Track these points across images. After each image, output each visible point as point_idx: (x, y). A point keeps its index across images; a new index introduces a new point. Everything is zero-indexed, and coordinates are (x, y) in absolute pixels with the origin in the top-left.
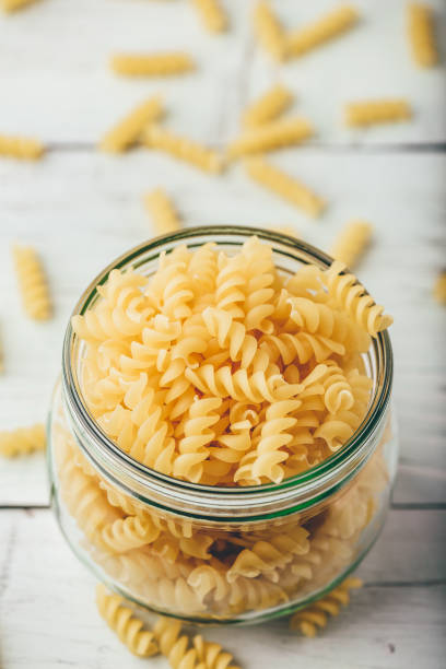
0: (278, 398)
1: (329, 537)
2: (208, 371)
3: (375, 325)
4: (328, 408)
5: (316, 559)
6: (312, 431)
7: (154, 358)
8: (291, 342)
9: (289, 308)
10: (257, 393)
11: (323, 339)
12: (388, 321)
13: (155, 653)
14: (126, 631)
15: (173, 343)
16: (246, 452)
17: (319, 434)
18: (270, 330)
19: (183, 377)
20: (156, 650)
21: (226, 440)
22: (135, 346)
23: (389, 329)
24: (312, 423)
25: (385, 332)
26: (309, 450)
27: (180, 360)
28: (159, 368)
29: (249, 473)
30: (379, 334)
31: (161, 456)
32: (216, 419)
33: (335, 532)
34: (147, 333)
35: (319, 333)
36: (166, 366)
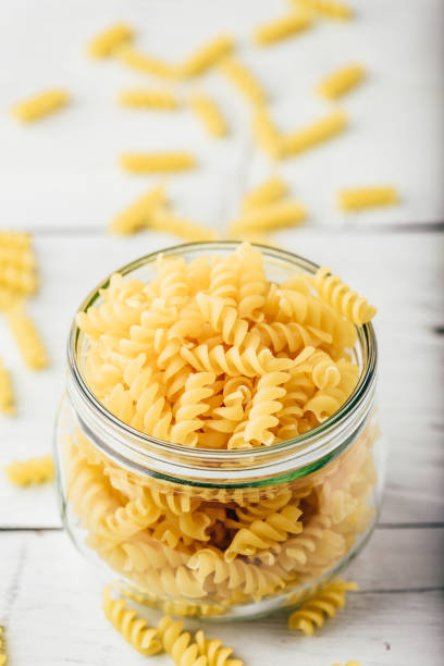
0: (267, 371)
1: (322, 527)
2: (203, 350)
3: (360, 317)
4: (317, 385)
5: (311, 545)
6: (301, 405)
7: (151, 340)
8: (281, 329)
9: (279, 299)
10: (249, 367)
11: (312, 329)
12: (371, 312)
13: (159, 651)
14: (130, 629)
15: (169, 327)
16: (240, 422)
17: (308, 407)
18: (261, 319)
19: (178, 354)
20: (160, 647)
21: (220, 412)
22: (134, 328)
23: (373, 321)
24: (301, 397)
25: (369, 323)
26: (299, 422)
27: (176, 340)
28: (157, 348)
29: (242, 439)
30: (364, 326)
31: (158, 425)
32: (210, 392)
33: (328, 523)
34: (145, 316)
35: (307, 323)
36: (162, 347)
